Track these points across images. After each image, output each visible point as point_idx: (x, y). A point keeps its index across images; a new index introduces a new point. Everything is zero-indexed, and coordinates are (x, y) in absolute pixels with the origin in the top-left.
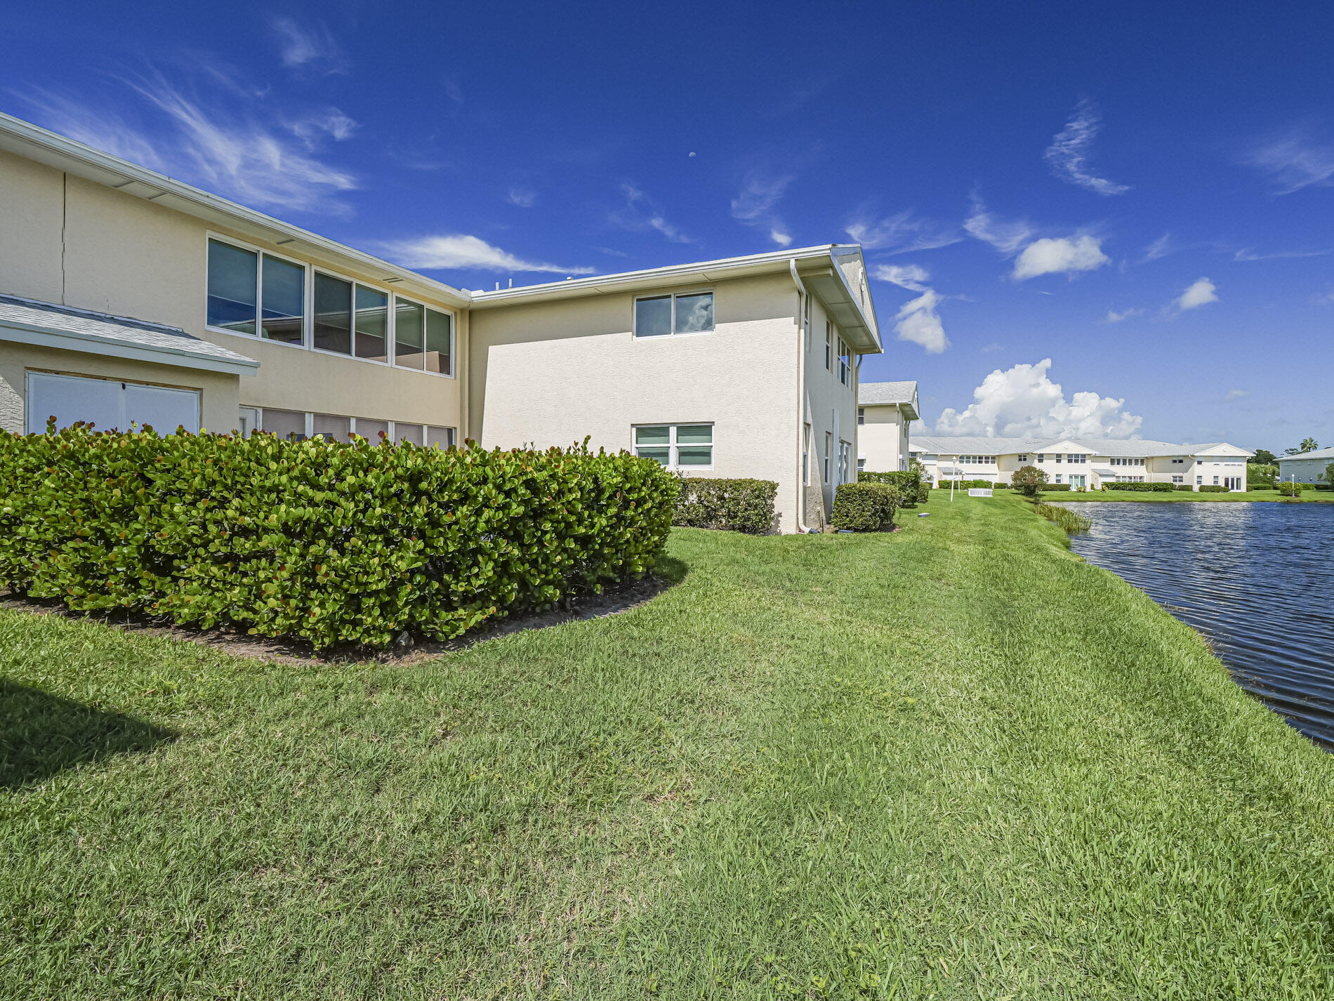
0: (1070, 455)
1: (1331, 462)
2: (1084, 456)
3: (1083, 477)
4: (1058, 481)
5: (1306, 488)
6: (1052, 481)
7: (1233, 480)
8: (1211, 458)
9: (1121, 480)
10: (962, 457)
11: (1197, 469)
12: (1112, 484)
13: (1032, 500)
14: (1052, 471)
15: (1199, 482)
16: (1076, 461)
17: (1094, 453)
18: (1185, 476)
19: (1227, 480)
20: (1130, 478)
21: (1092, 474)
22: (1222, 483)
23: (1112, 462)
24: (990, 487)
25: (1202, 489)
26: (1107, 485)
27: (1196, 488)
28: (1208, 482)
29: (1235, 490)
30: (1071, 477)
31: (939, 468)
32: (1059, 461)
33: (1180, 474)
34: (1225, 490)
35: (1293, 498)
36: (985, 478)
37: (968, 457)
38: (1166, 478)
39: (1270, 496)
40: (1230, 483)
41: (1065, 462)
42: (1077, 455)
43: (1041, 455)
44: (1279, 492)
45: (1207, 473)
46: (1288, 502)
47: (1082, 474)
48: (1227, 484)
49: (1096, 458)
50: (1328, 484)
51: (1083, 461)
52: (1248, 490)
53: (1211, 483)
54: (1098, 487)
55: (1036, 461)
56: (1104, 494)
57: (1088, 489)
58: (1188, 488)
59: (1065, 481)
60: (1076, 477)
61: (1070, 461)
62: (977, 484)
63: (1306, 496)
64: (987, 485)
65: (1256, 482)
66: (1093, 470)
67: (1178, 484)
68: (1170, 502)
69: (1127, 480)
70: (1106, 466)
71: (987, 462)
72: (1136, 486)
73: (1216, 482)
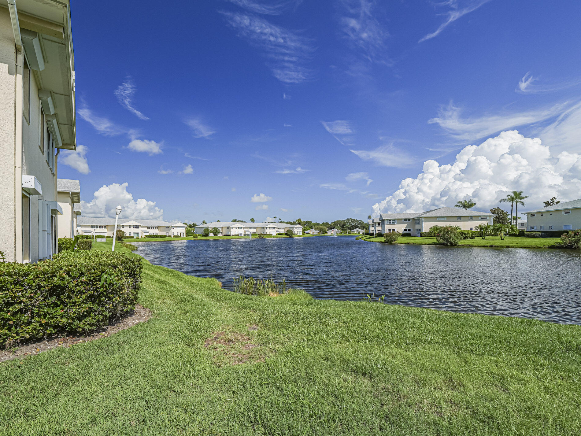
0: (133, 226)
1: (204, 228)
2: (138, 226)
3: (138, 233)
4: (130, 235)
5: (199, 235)
6: (128, 235)
7: (182, 233)
8: (176, 227)
9: (151, 234)
10: (92, 226)
11: (173, 230)
12: (148, 236)
13: (120, 242)
14: (127, 231)
15: (173, 234)
16: (136, 228)
17: (142, 225)
18: (169, 232)
19: (180, 234)
20: (154, 233)
21: (141, 232)
23: (148, 228)
24: (104, 238)
25: (174, 236)
26: (146, 236)
27: (172, 236)
28: (175, 234)
29: (183, 237)
30: (134, 233)
31: (82, 230)
32: (130, 228)
33: (168, 232)
34: (180, 237)
36: (102, 234)
37: (94, 226)
38: (164, 233)
39: (191, 238)
41: (132, 228)
42: (136, 226)
43: (123, 226)
44: (193, 237)
45: (175, 232)
46: (195, 240)
47: (138, 232)
48: (181, 235)
49: (142, 227)
50: (204, 234)
51: (138, 228)
52: (186, 236)
53: (177, 235)
54: (144, 236)
55: (122, 228)
56: (145, 239)
57: (140, 237)
58: (170, 236)
59: (132, 235)
60: (136, 233)
61: (134, 228)
62: (99, 237)
63: (199, 238)
64: (102, 237)
65: (188, 233)
66: (142, 231)
67: (167, 235)
68: (165, 241)
69: (153, 234)
70: (146, 229)
71: (102, 228)
72: (155, 236)
73: (178, 234)
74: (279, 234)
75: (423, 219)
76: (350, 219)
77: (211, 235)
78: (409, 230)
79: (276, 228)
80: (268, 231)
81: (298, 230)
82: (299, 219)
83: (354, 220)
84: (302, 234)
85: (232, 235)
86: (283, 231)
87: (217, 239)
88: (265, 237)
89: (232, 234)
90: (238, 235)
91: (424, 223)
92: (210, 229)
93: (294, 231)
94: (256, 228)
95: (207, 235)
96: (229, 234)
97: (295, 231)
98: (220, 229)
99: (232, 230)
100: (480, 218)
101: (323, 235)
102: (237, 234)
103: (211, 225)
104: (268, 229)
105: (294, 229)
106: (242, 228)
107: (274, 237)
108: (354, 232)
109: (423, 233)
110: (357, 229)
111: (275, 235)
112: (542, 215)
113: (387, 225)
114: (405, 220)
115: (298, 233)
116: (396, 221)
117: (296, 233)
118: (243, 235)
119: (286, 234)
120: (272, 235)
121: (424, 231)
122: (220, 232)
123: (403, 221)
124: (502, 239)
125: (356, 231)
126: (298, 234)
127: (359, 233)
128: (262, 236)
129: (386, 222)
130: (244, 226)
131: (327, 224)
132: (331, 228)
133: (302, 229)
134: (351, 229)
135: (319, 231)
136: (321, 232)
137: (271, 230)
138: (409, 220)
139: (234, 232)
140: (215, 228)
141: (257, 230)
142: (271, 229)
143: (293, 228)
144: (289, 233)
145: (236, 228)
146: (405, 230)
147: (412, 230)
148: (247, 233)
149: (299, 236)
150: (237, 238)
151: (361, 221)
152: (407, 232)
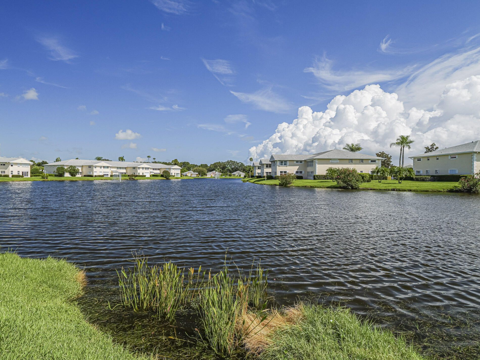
1: (58, 166)
5: (50, 175)
7: (25, 172)
8: (17, 164)
11: (11, 168)
15: (12, 173)
18: (6, 171)
19: (23, 173)
22: (21, 174)
25: (13, 176)
27: (10, 176)
28: (15, 173)
29: (26, 177)
33: (4, 170)
34: (22, 176)
35: (45, 179)
39: (38, 179)
40: (24, 174)
44: (41, 177)
45: (15, 170)
46: (44, 181)
48: (23, 174)
50: (57, 174)
52: (31, 176)
53: (17, 174)
58: (7, 176)
63: (50, 178)
65: (34, 173)
67: (3, 174)
73: (19, 173)
74: (153, 176)
75: (317, 161)
76: (230, 161)
77: (67, 175)
78: (301, 172)
79: (151, 169)
80: (140, 172)
81: (175, 171)
82: (176, 160)
83: (235, 162)
84: (180, 176)
85: (95, 176)
86: (158, 172)
87: (74, 180)
88: (136, 178)
89: (95, 174)
90: (103, 176)
91: (317, 166)
92: (66, 168)
93: (171, 172)
94: (125, 168)
95: (61, 175)
96: (91, 174)
97: (173, 172)
98: (80, 168)
99: (95, 170)
100: (370, 161)
101: (202, 177)
102: (101, 174)
103: (67, 163)
104: (141, 170)
105: (172, 170)
106: (108, 167)
107: (148, 178)
108: (234, 174)
109: (317, 176)
110: (238, 172)
111: (149, 176)
112: (428, 160)
113: (279, 166)
114: (297, 161)
115: (176, 174)
116: (288, 163)
117: (173, 174)
118: (109, 176)
119: (162, 176)
120: (145, 176)
121: (317, 174)
122: (78, 172)
123: (295, 162)
124: (399, 183)
125: (236, 173)
126: (176, 176)
127: (240, 176)
128: (133, 177)
129: (278, 163)
130: (111, 166)
131: (206, 166)
132: (210, 170)
133: (180, 170)
134: (231, 172)
135: (197, 173)
136: (199, 174)
137: (144, 171)
138: (301, 162)
139: (97, 172)
140: (71, 166)
141: (126, 171)
142: (144, 169)
143: (170, 169)
144: (166, 175)
145: (101, 168)
146: (297, 172)
147: (303, 173)
148: (114, 174)
149: (177, 178)
150: (102, 180)
151: (241, 163)
152: (299, 174)
